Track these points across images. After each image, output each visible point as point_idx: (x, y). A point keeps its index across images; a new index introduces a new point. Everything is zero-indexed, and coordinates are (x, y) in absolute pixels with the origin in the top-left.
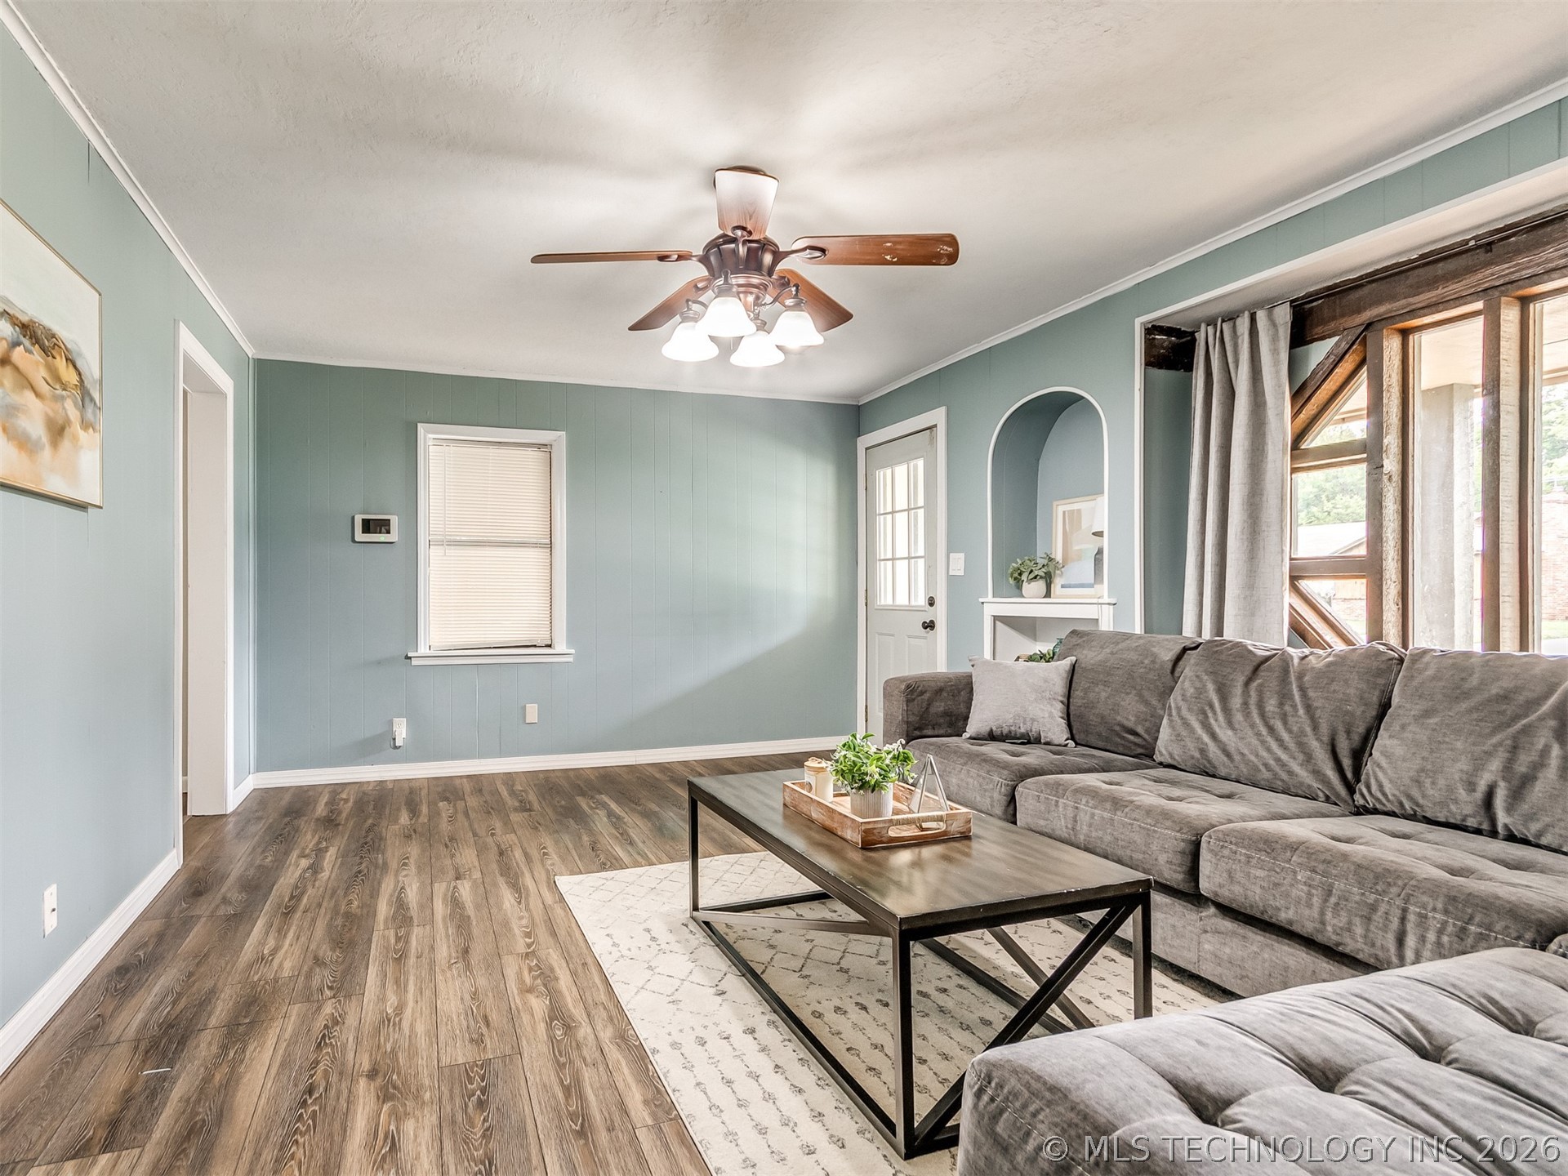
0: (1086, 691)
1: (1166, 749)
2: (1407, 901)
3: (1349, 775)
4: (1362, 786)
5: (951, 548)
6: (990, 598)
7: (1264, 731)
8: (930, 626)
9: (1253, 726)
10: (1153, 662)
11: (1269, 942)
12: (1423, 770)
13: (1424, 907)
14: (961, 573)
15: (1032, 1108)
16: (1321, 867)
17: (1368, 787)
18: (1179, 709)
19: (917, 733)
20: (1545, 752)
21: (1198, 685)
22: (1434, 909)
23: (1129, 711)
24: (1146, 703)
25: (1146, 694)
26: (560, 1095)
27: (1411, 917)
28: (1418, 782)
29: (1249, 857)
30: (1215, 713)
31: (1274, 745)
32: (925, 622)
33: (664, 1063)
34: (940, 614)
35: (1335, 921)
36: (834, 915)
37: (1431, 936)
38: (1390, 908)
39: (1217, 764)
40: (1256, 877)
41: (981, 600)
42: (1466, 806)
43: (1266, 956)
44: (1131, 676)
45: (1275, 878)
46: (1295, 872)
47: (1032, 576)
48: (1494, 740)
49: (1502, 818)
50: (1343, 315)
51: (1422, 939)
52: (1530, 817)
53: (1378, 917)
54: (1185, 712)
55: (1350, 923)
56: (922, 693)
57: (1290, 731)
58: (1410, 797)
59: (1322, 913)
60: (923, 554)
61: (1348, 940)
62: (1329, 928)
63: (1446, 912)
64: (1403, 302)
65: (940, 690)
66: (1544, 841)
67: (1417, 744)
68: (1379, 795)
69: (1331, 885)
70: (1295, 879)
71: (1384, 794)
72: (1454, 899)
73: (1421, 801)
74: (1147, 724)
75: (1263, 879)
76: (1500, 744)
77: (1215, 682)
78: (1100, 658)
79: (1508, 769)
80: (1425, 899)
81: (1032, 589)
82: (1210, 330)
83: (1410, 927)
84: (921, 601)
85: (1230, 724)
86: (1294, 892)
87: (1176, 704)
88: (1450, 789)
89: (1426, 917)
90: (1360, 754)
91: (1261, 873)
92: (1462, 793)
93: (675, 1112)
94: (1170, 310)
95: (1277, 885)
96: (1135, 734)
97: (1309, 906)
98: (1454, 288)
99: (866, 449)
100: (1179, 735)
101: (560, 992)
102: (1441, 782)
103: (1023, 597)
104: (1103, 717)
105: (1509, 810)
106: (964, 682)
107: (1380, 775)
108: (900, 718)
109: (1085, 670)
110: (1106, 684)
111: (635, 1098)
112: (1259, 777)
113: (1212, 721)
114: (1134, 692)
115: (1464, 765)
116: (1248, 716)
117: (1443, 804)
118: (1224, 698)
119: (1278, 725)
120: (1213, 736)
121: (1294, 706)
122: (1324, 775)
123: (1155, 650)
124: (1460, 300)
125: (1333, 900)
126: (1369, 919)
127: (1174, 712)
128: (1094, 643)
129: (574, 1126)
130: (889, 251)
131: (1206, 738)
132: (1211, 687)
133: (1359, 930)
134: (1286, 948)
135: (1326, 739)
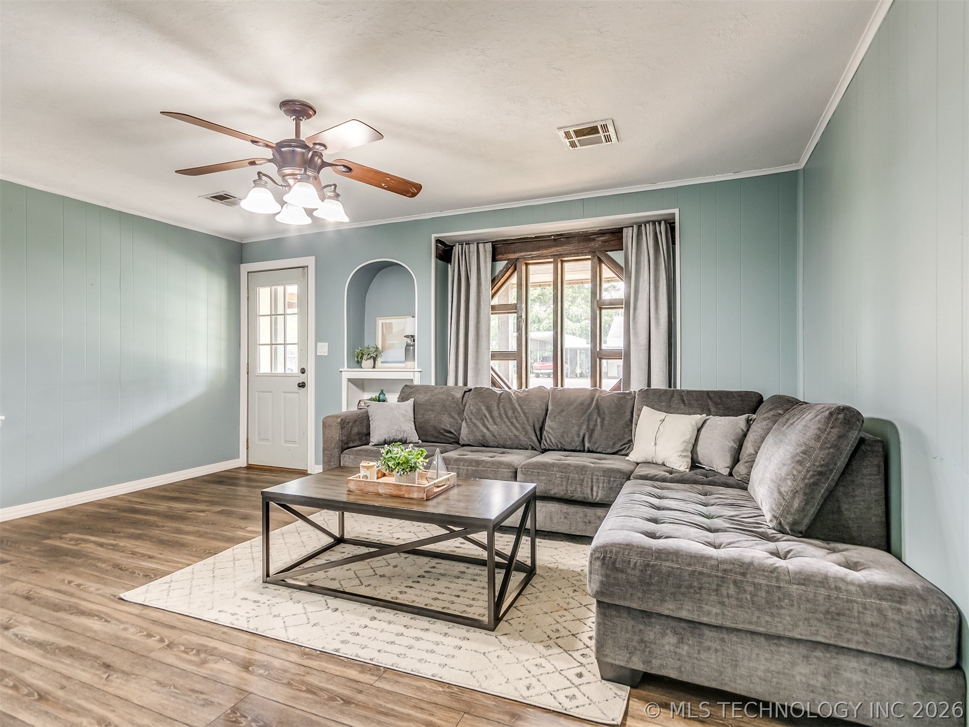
0: (423, 415)
1: (466, 437)
2: (592, 475)
3: (539, 438)
4: (543, 441)
5: (318, 339)
6: (346, 368)
7: (509, 424)
8: (302, 385)
9: (505, 422)
10: (453, 398)
11: (544, 504)
12: (564, 432)
13: (597, 476)
14: (326, 354)
15: (626, 553)
16: (564, 470)
17: (546, 441)
18: (471, 419)
19: (346, 446)
20: (596, 420)
21: (477, 407)
22: (601, 476)
23: (446, 422)
24: (453, 418)
25: (453, 414)
26: (310, 696)
27: (594, 480)
28: (563, 436)
29: (538, 473)
30: (487, 419)
31: (514, 429)
32: (299, 383)
33: (348, 651)
34: (310, 379)
35: (571, 489)
36: (343, 554)
37: (601, 485)
38: (587, 479)
39: (489, 441)
40: (542, 480)
41: (340, 370)
42: (577, 444)
43: (543, 510)
44: (444, 406)
45: (549, 478)
46: (556, 475)
47: (369, 356)
48: (583, 419)
49: (587, 445)
50: (509, 253)
51: (598, 487)
52: (595, 443)
53: (585, 483)
54: (474, 420)
55: (576, 488)
56: (348, 423)
57: (519, 423)
58: (561, 443)
59: (567, 487)
60: (297, 342)
61: (575, 494)
62: (569, 492)
63: (604, 476)
64: (529, 253)
65: (355, 421)
66: (598, 451)
67: (561, 423)
68: (551, 444)
69: (569, 476)
70: (556, 477)
71: (552, 443)
72: (605, 471)
73: (564, 443)
74: (455, 428)
75: (545, 480)
76: (585, 420)
77: (484, 406)
78: (426, 398)
79: (588, 427)
80: (597, 473)
81: (367, 363)
82: (460, 246)
83: (594, 484)
84: (296, 370)
85: (495, 423)
86: (557, 482)
87: (469, 417)
88: (573, 437)
89: (598, 479)
90: (542, 429)
91: (543, 478)
92: (576, 439)
93: (382, 668)
94: (448, 235)
95: (550, 481)
96: (451, 433)
97: (562, 485)
98: (545, 252)
99: (248, 273)
100: (472, 431)
101: (229, 653)
102: (570, 435)
103: (361, 368)
104: (434, 427)
105: (589, 442)
106: (365, 415)
107: (550, 436)
108: (338, 438)
109: (420, 404)
110: (432, 410)
111: (353, 673)
112: (507, 443)
113: (486, 423)
114: (447, 413)
115: (576, 428)
116: (502, 418)
117: (570, 443)
118: (490, 412)
119: (514, 421)
120: (488, 429)
121: (519, 413)
122: (532, 439)
123: (452, 393)
124: (546, 257)
125: (570, 481)
126: (582, 485)
127: (468, 421)
128: (420, 391)
129: (339, 703)
130: (386, 182)
131: (485, 430)
132: (483, 408)
133: (579, 490)
134: (551, 505)
135: (532, 425)
